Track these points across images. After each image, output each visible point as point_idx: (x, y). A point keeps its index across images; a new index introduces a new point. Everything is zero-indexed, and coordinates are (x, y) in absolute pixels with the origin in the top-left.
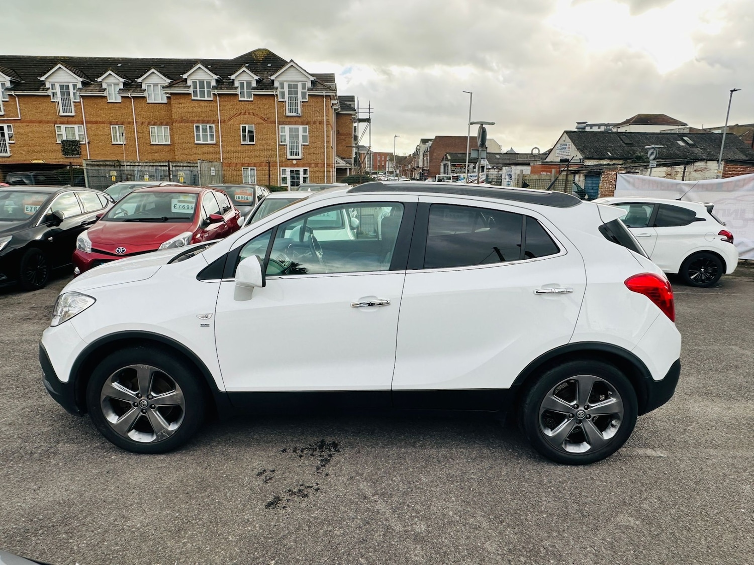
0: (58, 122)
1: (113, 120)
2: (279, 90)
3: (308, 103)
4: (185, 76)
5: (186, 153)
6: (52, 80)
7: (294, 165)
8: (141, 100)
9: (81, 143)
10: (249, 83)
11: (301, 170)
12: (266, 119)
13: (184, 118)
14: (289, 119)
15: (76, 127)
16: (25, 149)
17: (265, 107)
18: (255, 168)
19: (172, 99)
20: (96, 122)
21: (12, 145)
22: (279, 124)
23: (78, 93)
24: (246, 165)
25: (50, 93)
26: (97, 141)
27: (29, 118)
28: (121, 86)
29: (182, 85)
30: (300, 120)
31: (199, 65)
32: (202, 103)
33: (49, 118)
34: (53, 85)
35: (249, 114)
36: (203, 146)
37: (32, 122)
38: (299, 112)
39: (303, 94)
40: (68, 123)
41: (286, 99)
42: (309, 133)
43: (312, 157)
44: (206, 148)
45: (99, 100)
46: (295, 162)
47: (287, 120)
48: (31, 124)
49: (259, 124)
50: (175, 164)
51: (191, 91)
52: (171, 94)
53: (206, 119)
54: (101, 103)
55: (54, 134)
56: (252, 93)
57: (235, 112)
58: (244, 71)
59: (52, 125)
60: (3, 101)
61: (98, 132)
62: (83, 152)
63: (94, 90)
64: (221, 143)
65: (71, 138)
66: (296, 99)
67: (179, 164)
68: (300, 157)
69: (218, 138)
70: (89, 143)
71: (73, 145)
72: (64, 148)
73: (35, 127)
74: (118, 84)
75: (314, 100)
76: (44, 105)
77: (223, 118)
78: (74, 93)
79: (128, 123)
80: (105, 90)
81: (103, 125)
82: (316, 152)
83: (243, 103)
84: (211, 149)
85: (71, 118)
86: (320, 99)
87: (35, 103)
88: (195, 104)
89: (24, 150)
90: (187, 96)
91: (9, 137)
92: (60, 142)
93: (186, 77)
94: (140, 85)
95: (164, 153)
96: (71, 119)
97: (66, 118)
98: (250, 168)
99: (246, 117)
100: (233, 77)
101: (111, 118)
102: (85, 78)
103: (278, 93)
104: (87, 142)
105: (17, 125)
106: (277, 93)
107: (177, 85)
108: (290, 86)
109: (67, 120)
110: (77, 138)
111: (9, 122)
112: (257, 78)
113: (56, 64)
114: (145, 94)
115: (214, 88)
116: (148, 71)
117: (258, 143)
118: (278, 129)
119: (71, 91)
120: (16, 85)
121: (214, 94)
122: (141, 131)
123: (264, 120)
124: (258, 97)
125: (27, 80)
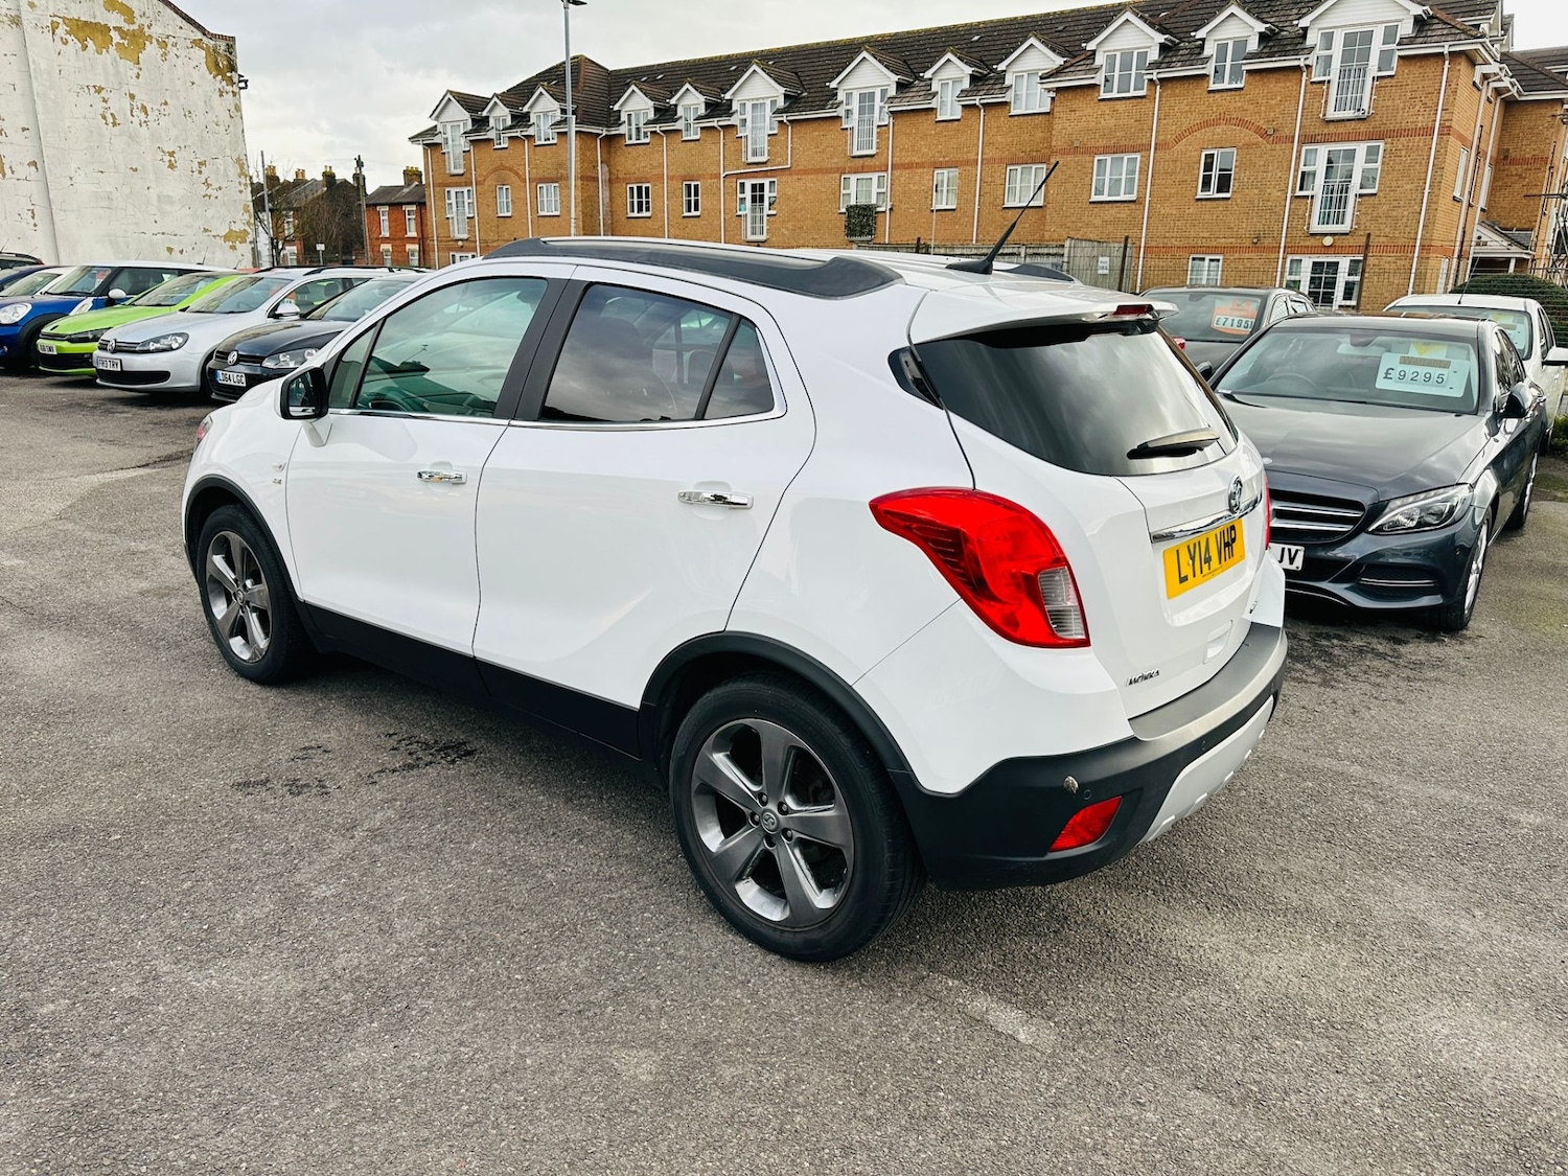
0: (847, 169)
1: (941, 159)
2: (1317, 52)
3: (1394, 81)
4: (1091, 46)
5: (1068, 225)
6: (847, 85)
7: (1327, 249)
8: (999, 111)
9: (879, 209)
10: (1241, 44)
11: (1344, 263)
12: (1271, 132)
13: (1076, 144)
14: (1332, 128)
15: (875, 176)
16: (790, 225)
17: (1273, 102)
18: (1221, 257)
19: (1057, 103)
20: (909, 166)
21: (773, 218)
22: (1302, 143)
23: (887, 106)
24: (1198, 251)
25: (841, 112)
26: (907, 206)
27: (804, 164)
28: (966, 84)
29: (1083, 67)
30: (1362, 127)
31: (1128, 15)
32: (1120, 106)
33: (836, 161)
34: (849, 95)
35: (1228, 121)
36: (1107, 206)
37: (806, 172)
38: (1365, 106)
39: (1385, 57)
40: (863, 170)
41: (1334, 76)
42: (1383, 164)
43: (1383, 227)
44: (1113, 211)
45: (922, 118)
46: (1328, 241)
47: (1326, 131)
48: (804, 177)
49: (1248, 146)
50: (1031, 251)
51: (1099, 79)
52: (1058, 90)
53: (1123, 143)
54: (924, 123)
55: (837, 194)
56: (1244, 68)
57: (1195, 119)
58: (1232, 15)
59: (838, 175)
60: (769, 135)
61: (911, 186)
62: (879, 229)
63: (916, 99)
64: (1148, 199)
65: (863, 201)
66: (1363, 71)
67: (1040, 251)
68: (1345, 227)
69: (1142, 185)
70: (891, 209)
71: (864, 216)
72: (849, 221)
73: (809, 181)
74: (960, 80)
75: (1415, 69)
76: (830, 134)
77: (1161, 138)
78: (881, 108)
79: (967, 163)
80: (935, 95)
81: (920, 170)
82: (1395, 213)
83: (1217, 95)
84: (1124, 212)
85: (868, 159)
86: (1431, 67)
87: (817, 133)
88: (1105, 108)
89: (787, 229)
90: (1090, 92)
91: (770, 204)
92: (844, 210)
93: (1094, 48)
94: (1002, 76)
95: (1027, 225)
96: (868, 162)
97: (861, 160)
98: (1208, 258)
99: (1218, 130)
100: (1200, 34)
101: (937, 155)
102: (904, 75)
103: (1312, 60)
104: (889, 207)
105: (784, 178)
106: (1307, 62)
107: (1072, 69)
108: (1350, 39)
109: (863, 164)
110: (874, 202)
111: (774, 173)
112: (1262, 27)
113: (859, 53)
114: (1009, 97)
115: (1156, 65)
116: (1022, 43)
117: (1237, 195)
118: (1298, 157)
119: (878, 103)
120: (793, 101)
121: (1151, 80)
122: (990, 179)
123: (1264, 135)
124: (1257, 78)
125: (812, 90)
